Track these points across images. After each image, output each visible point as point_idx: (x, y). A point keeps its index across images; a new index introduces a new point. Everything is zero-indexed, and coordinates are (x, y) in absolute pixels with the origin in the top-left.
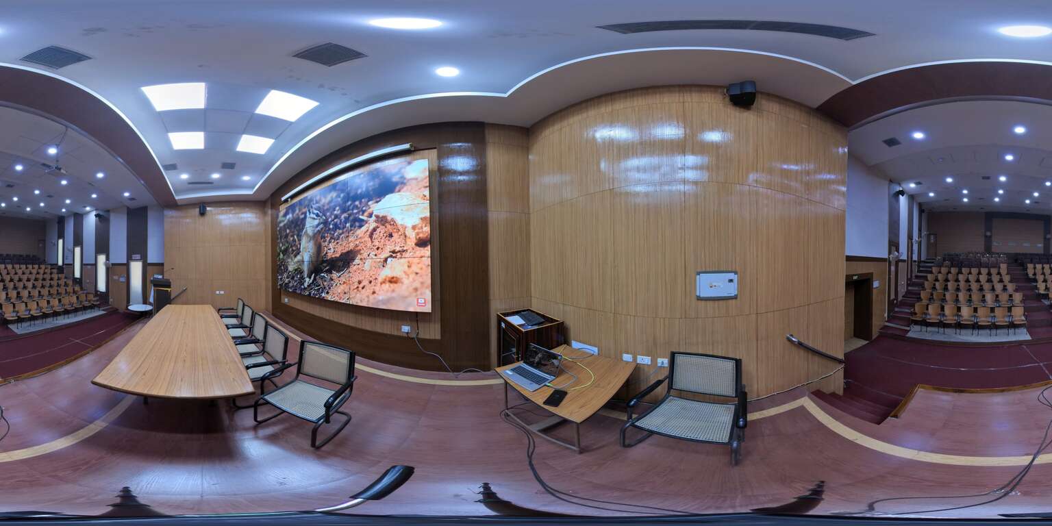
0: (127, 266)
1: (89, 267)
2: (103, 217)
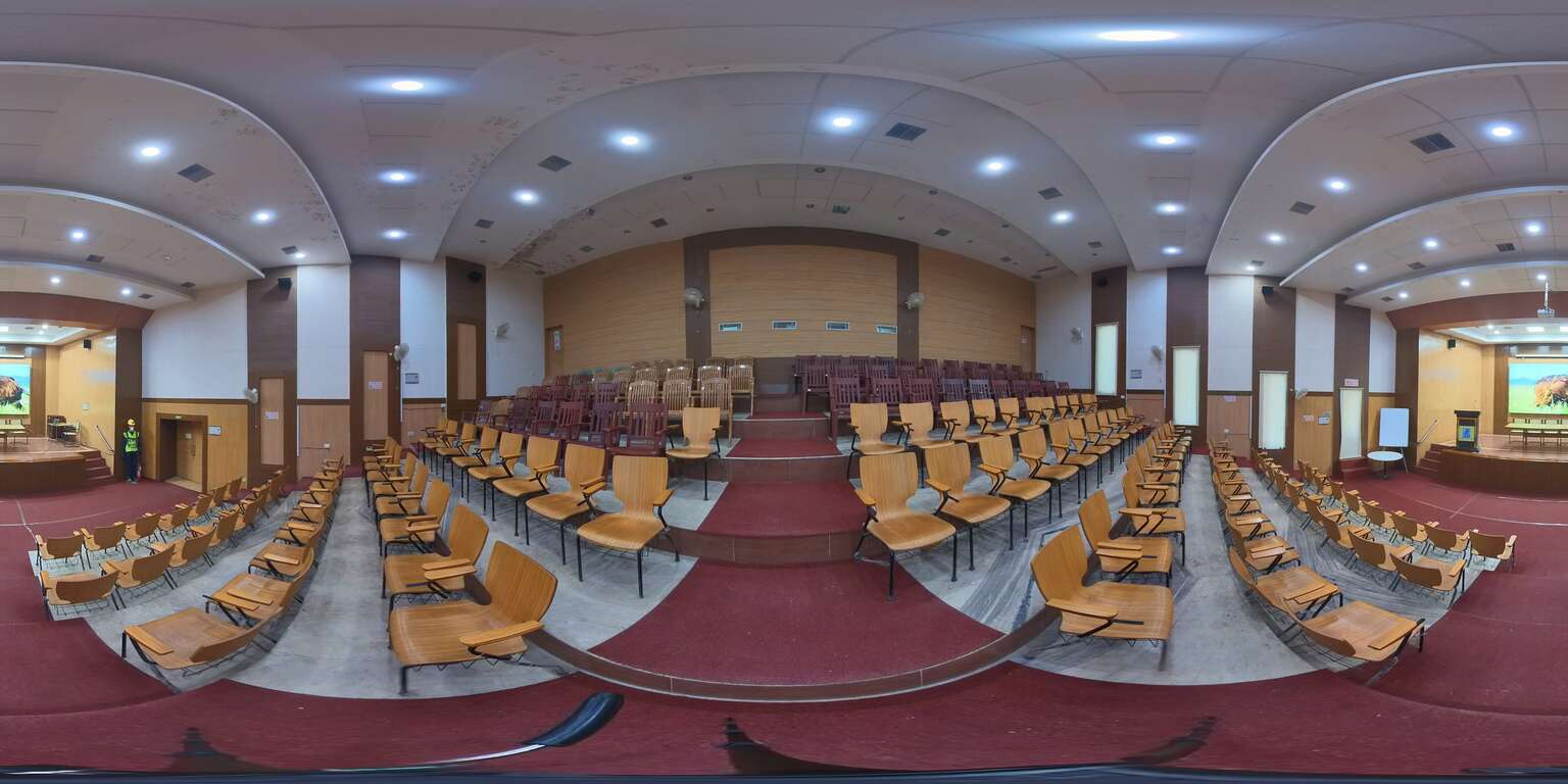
0: (1335, 396)
1: (1230, 399)
2: (1278, 297)
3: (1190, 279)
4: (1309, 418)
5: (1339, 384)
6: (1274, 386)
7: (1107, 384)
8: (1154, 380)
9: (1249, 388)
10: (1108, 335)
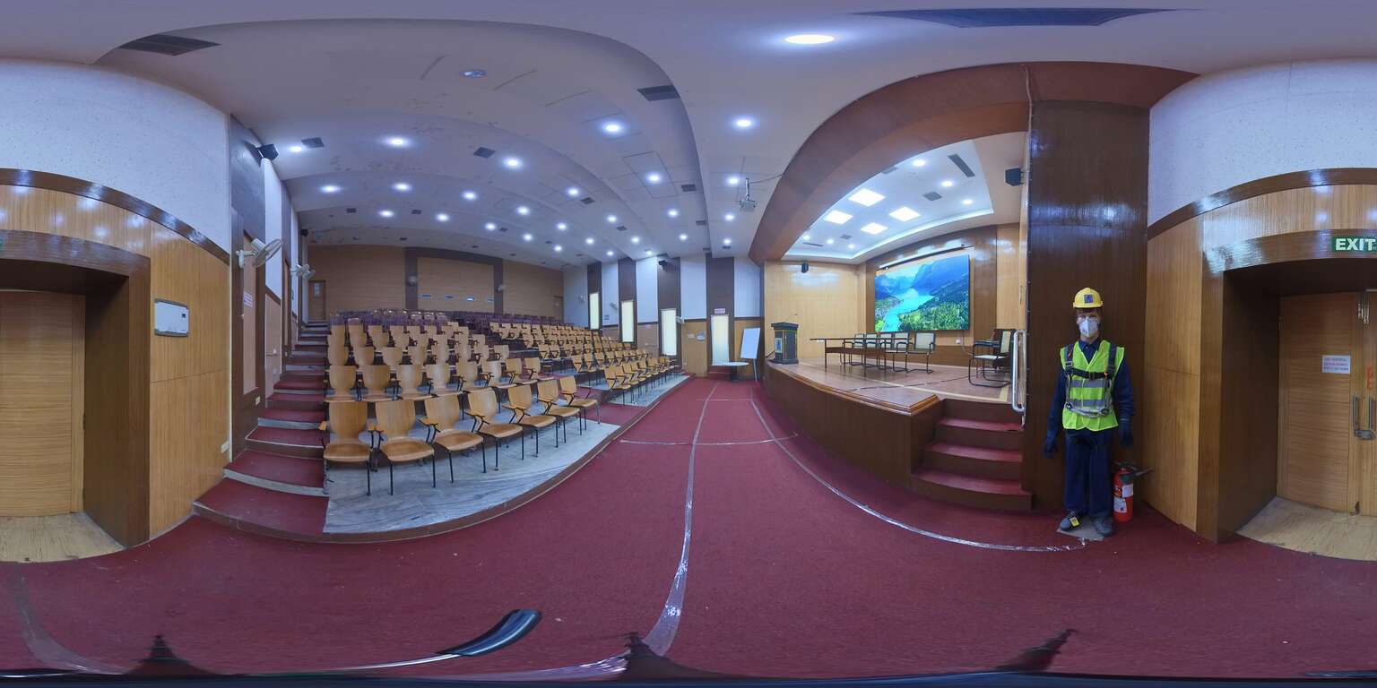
0: (708, 321)
1: (648, 326)
2: (670, 266)
4: (692, 336)
5: (710, 312)
6: (670, 317)
7: (595, 325)
8: (613, 320)
9: (657, 320)
10: (594, 298)
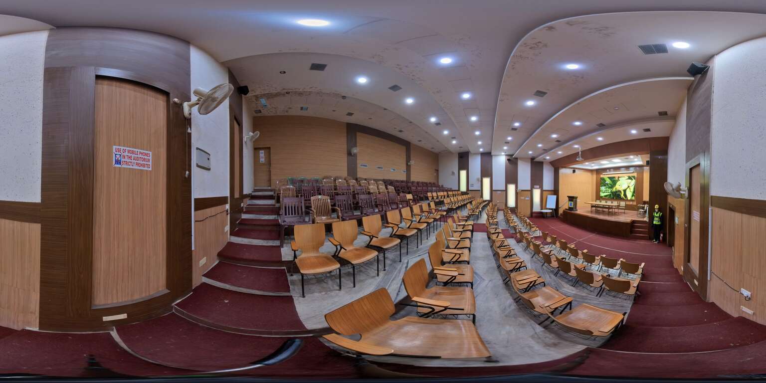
0: (531, 191)
1: (499, 192)
2: (512, 161)
3: (487, 156)
4: (523, 198)
5: (532, 187)
6: (512, 188)
7: (463, 188)
8: (477, 187)
9: (504, 189)
10: (463, 173)
